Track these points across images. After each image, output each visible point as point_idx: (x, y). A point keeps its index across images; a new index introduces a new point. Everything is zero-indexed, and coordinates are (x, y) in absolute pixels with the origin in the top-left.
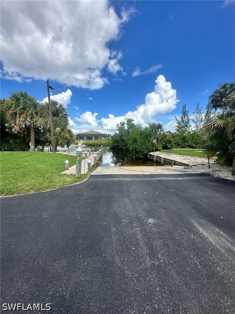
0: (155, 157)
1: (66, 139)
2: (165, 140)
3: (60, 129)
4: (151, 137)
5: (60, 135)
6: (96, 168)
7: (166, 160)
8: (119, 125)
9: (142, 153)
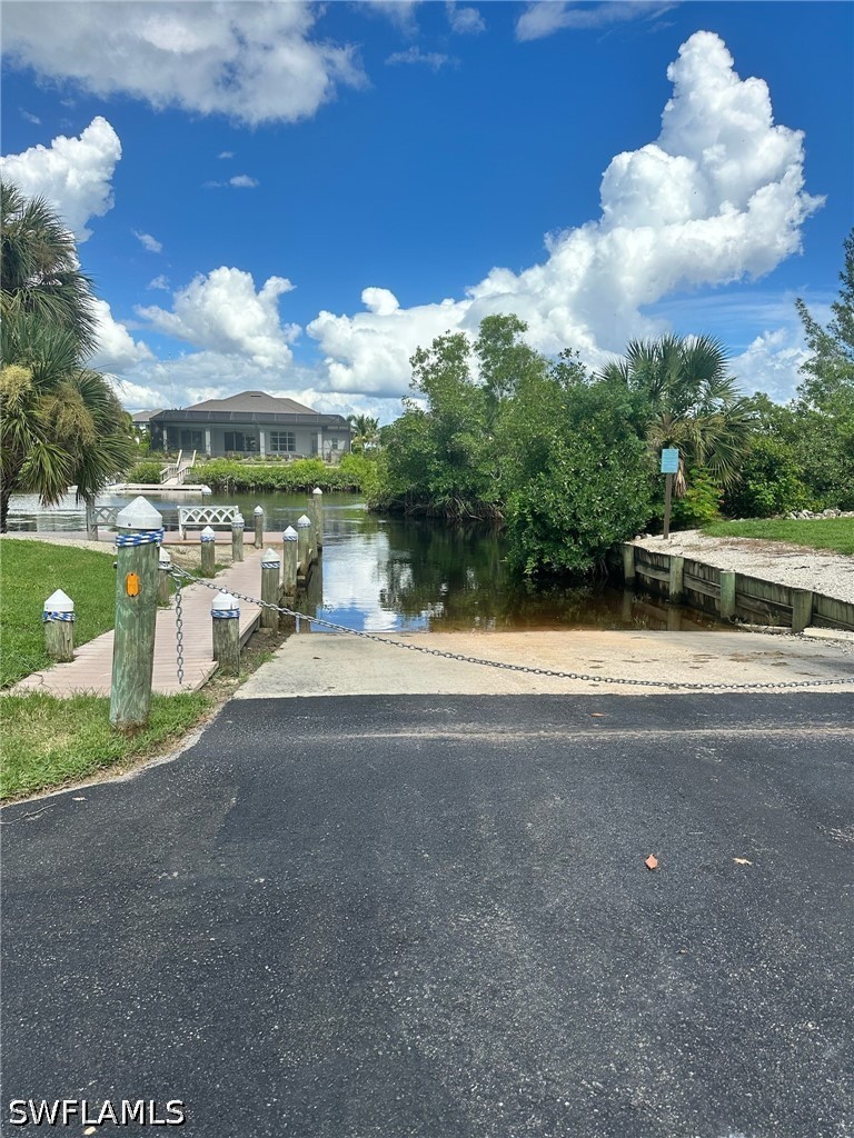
0: (676, 568)
1: (67, 444)
2: (741, 451)
3: (28, 374)
4: (642, 436)
5: (31, 417)
6: (277, 646)
7: (750, 588)
8: (433, 359)
9: (586, 544)
